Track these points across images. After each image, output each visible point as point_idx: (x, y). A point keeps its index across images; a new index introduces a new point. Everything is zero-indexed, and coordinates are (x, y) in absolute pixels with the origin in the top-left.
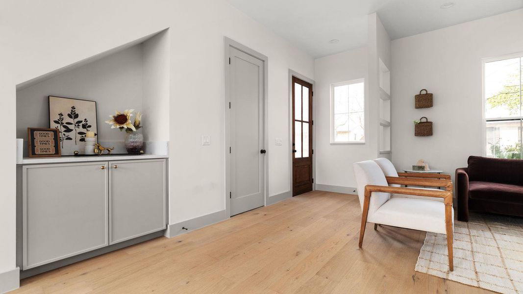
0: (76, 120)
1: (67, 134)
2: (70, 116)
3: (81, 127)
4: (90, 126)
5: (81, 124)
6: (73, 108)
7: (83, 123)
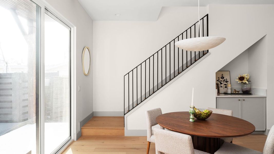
0: (224, 79)
1: (221, 85)
2: (221, 78)
3: (225, 82)
4: (228, 82)
5: (225, 81)
6: (222, 75)
7: (226, 80)
